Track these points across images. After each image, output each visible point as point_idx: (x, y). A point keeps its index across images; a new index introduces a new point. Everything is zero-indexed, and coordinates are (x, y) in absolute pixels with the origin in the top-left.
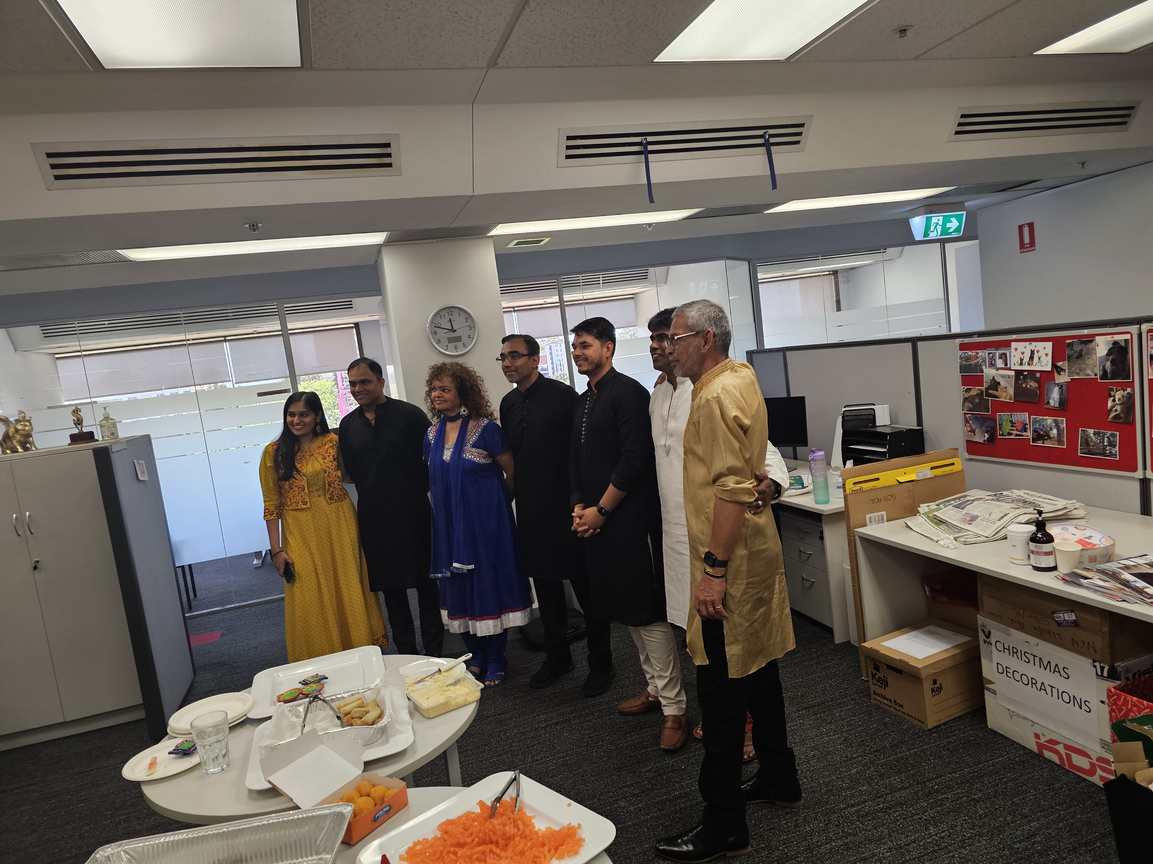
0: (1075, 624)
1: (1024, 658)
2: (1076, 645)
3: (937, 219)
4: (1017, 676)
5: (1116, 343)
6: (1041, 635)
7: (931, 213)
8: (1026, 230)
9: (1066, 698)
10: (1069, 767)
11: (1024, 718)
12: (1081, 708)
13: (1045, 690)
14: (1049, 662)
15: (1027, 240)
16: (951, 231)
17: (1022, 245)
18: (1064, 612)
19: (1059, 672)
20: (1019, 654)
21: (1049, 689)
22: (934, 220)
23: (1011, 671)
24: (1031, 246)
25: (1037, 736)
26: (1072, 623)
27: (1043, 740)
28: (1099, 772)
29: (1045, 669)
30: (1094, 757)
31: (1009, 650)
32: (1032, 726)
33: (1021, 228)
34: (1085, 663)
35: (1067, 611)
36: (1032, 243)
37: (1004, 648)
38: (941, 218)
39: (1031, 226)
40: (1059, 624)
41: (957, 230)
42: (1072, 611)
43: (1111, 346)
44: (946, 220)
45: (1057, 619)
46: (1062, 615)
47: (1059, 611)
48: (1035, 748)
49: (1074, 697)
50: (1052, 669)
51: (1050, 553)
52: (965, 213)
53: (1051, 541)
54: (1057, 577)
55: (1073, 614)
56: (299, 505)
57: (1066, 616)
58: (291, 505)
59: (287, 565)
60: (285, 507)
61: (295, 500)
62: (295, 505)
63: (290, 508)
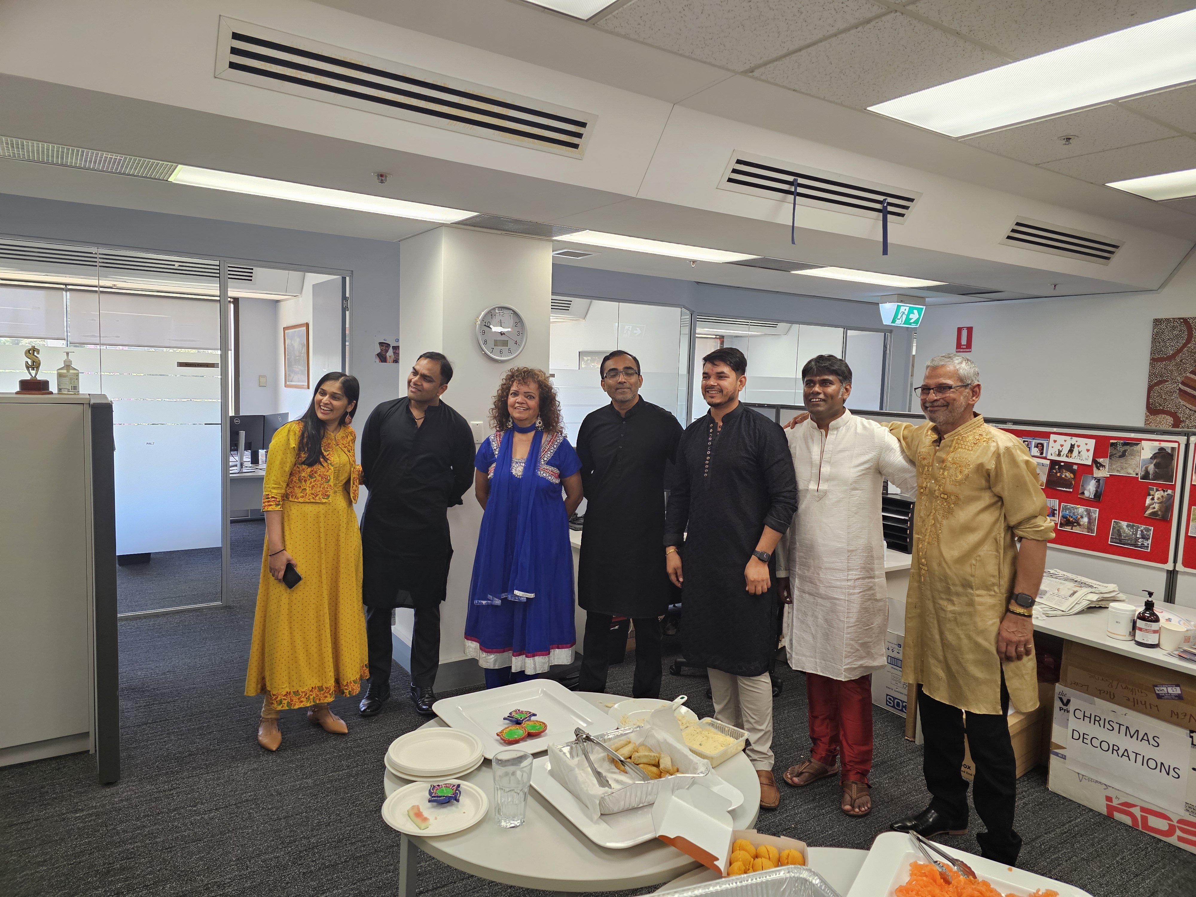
0: (1179, 697)
1: (1107, 725)
2: (1175, 717)
3: (906, 308)
4: (1096, 743)
5: (1162, 449)
6: (1134, 706)
7: (905, 301)
8: (964, 333)
9: (1152, 764)
10: (1142, 828)
11: (1097, 782)
12: (1168, 774)
13: (1128, 757)
14: (1137, 731)
15: (964, 342)
16: (912, 321)
17: (959, 346)
18: (1168, 685)
19: (1148, 741)
20: (1102, 722)
21: (1132, 756)
22: (904, 309)
23: (1089, 738)
24: (967, 348)
25: (1109, 799)
26: (1176, 696)
27: (1115, 803)
28: (1178, 833)
29: (1132, 737)
30: (1175, 819)
31: (1090, 718)
32: (1105, 789)
33: (960, 330)
34: (1180, 733)
35: (1171, 685)
36: (969, 346)
37: (1084, 716)
38: (909, 308)
39: (970, 330)
40: (1159, 697)
41: (916, 322)
42: (1177, 686)
43: (1157, 451)
45: (1157, 692)
46: (1165, 689)
47: (1162, 685)
48: (1104, 811)
49: (1162, 763)
50: (1140, 738)
51: (1155, 632)
52: (924, 307)
53: (1157, 620)
54: (1165, 652)
55: (1178, 688)
56: (317, 498)
57: (1170, 690)
58: (302, 497)
59: (290, 567)
60: (291, 499)
61: (313, 492)
62: (311, 497)
63: (301, 500)
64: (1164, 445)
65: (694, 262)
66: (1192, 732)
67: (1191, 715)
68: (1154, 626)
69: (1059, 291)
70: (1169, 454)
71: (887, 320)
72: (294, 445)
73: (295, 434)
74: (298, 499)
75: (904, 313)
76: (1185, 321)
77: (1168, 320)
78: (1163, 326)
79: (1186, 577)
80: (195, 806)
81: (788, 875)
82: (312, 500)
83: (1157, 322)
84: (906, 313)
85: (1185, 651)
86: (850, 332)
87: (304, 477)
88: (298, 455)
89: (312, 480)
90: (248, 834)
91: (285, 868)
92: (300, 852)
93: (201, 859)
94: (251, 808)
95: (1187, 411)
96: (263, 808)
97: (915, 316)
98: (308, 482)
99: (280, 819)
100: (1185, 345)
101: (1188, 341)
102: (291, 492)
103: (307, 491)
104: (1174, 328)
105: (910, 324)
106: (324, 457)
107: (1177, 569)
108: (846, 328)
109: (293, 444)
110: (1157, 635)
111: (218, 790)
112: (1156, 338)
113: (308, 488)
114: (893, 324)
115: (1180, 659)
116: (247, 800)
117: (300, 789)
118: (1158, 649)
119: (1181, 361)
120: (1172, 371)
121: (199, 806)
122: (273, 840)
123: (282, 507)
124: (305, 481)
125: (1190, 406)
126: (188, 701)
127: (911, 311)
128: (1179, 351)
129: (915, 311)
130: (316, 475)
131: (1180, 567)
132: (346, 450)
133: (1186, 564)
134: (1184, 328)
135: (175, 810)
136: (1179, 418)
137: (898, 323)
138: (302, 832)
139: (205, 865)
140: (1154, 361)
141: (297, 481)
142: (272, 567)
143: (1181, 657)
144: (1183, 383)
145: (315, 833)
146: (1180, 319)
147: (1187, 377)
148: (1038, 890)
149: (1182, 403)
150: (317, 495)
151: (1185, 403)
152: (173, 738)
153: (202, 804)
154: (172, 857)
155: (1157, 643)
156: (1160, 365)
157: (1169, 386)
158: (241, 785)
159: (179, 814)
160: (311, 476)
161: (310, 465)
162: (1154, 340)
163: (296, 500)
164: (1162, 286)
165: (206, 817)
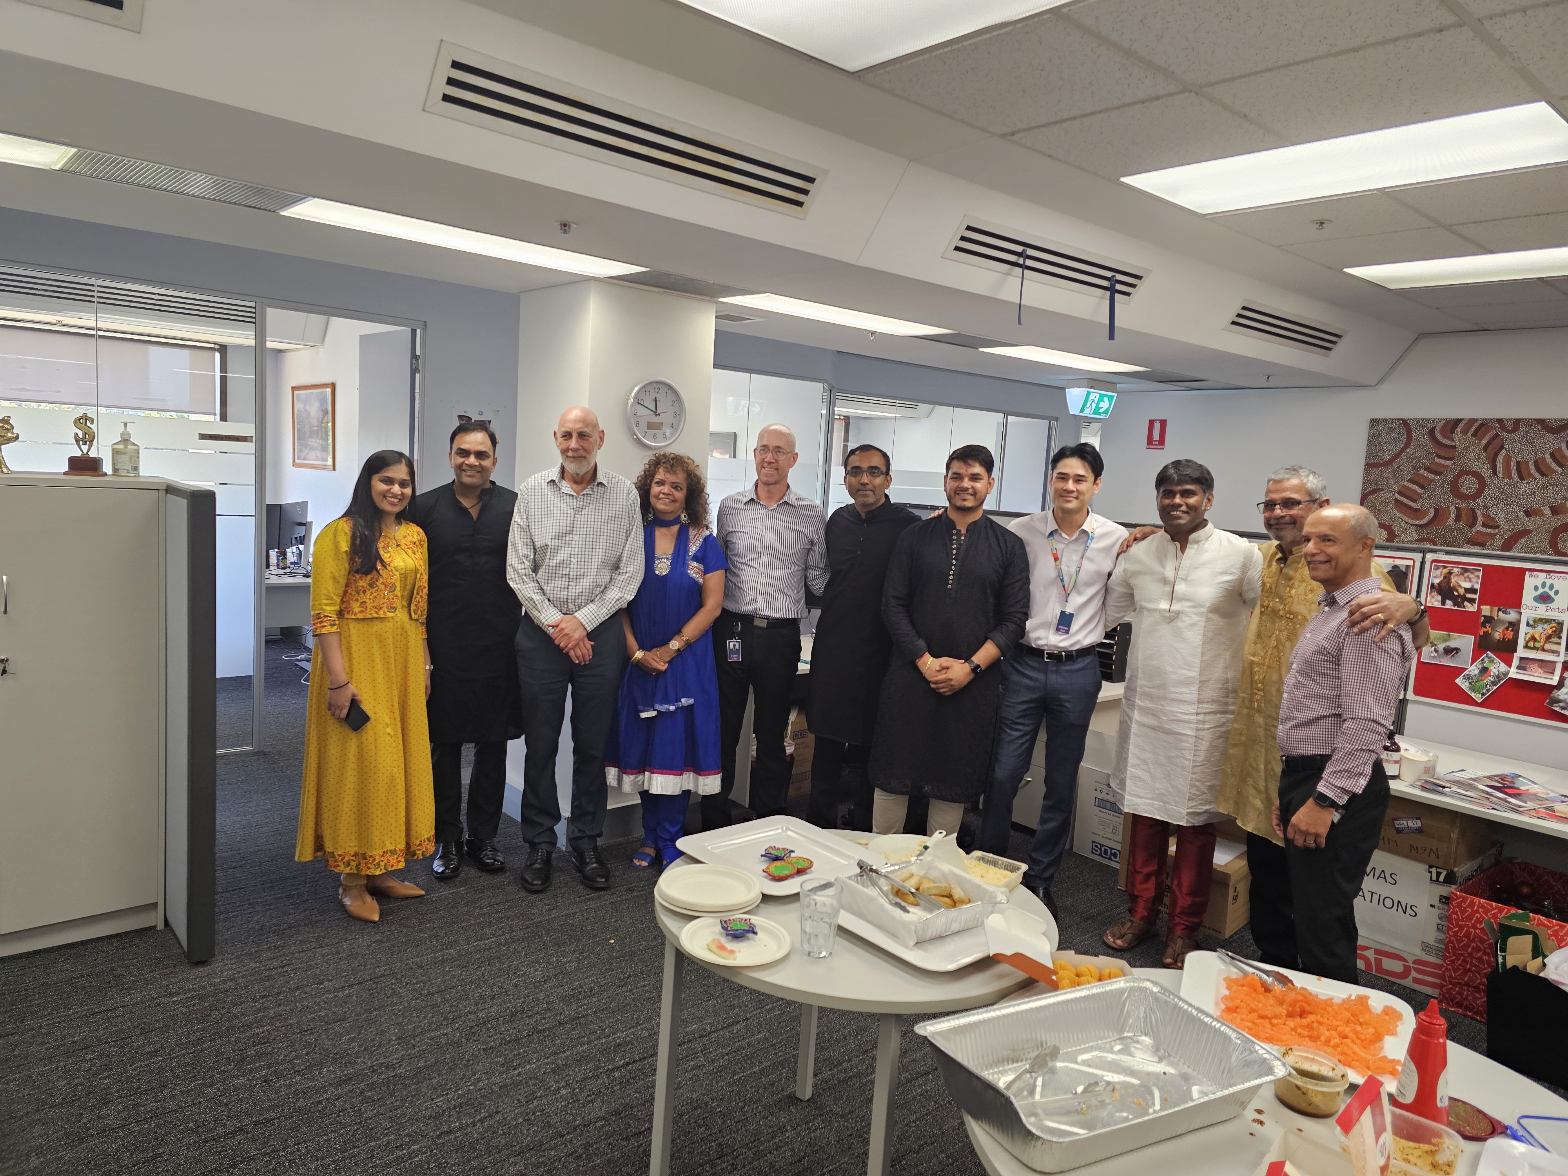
0: (1420, 830)
2: (1415, 852)
3: (1095, 395)
5: (1396, 567)
7: (1092, 387)
8: (1157, 427)
9: (1390, 904)
10: (1378, 973)
12: (1405, 913)
15: (1156, 436)
16: (1101, 411)
17: (1150, 441)
18: (1409, 819)
19: (1385, 878)
21: (1368, 896)
22: (1092, 396)
24: (1159, 444)
26: (1416, 830)
28: (1416, 975)
30: (1411, 959)
33: (1151, 423)
34: (1420, 869)
35: (1412, 818)
36: (1162, 441)
38: (1098, 395)
39: (1163, 423)
40: (1399, 831)
41: (1106, 412)
42: (1417, 819)
43: (1391, 569)
44: (1101, 400)
45: (1397, 826)
46: (1405, 822)
47: (1402, 818)
49: (1399, 902)
50: (1377, 876)
51: (1396, 762)
52: (1116, 395)
53: (1398, 750)
54: (1407, 784)
55: (1419, 821)
56: (381, 612)
57: (1410, 824)
58: (361, 612)
59: (354, 703)
60: (346, 616)
61: (375, 604)
62: (373, 612)
63: (360, 616)
64: (1398, 562)
65: (873, 333)
66: (1431, 867)
67: (1431, 850)
68: (1395, 756)
69: (1272, 382)
70: (1402, 572)
71: (1074, 409)
72: (347, 549)
73: (346, 534)
74: (356, 614)
75: (1093, 401)
76: (1405, 422)
77: (1386, 421)
78: (1380, 427)
79: (1417, 706)
80: (322, 983)
81: (1128, 985)
82: (375, 615)
83: (1374, 422)
84: (1096, 400)
85: (1427, 782)
87: (363, 587)
88: (352, 560)
89: (374, 590)
90: (400, 1011)
91: (459, 1044)
92: (471, 1027)
93: (353, 1040)
94: (392, 984)
95: (1403, 524)
96: (407, 983)
97: (1104, 405)
99: (433, 993)
100: (1403, 450)
101: (1407, 445)
102: (346, 608)
103: (368, 604)
104: (1392, 430)
105: (1099, 414)
106: (382, 562)
107: (1407, 697)
108: (1007, 413)
109: (345, 546)
110: (1398, 765)
111: (343, 965)
112: (1373, 441)
113: (368, 601)
114: (1081, 414)
115: (1423, 790)
116: (384, 975)
117: (443, 961)
118: (1398, 781)
119: (1398, 467)
120: (1388, 478)
121: (326, 983)
122: (433, 1017)
123: (340, 626)
124: (364, 592)
125: (1406, 519)
126: (260, 866)
128: (1397, 456)
129: (1106, 399)
130: (378, 583)
131: (1410, 695)
132: (410, 551)
133: (1417, 692)
134: (1404, 431)
135: (298, 988)
136: (1394, 532)
137: (1087, 412)
138: (465, 1007)
140: (1369, 466)
141: (354, 593)
142: (333, 702)
143: (1423, 788)
144: (1400, 493)
145: (481, 1007)
146: (1399, 420)
147: (1404, 486)
148: (1350, 996)
149: (1398, 514)
150: (381, 608)
151: (1401, 515)
152: (258, 908)
153: (329, 980)
154: (316, 1040)
155: (1397, 774)
156: (1376, 472)
157: (1384, 495)
158: (369, 958)
160: (371, 585)
161: (367, 573)
162: (1370, 443)
163: (353, 617)
164: (1381, 381)
165: (340, 994)
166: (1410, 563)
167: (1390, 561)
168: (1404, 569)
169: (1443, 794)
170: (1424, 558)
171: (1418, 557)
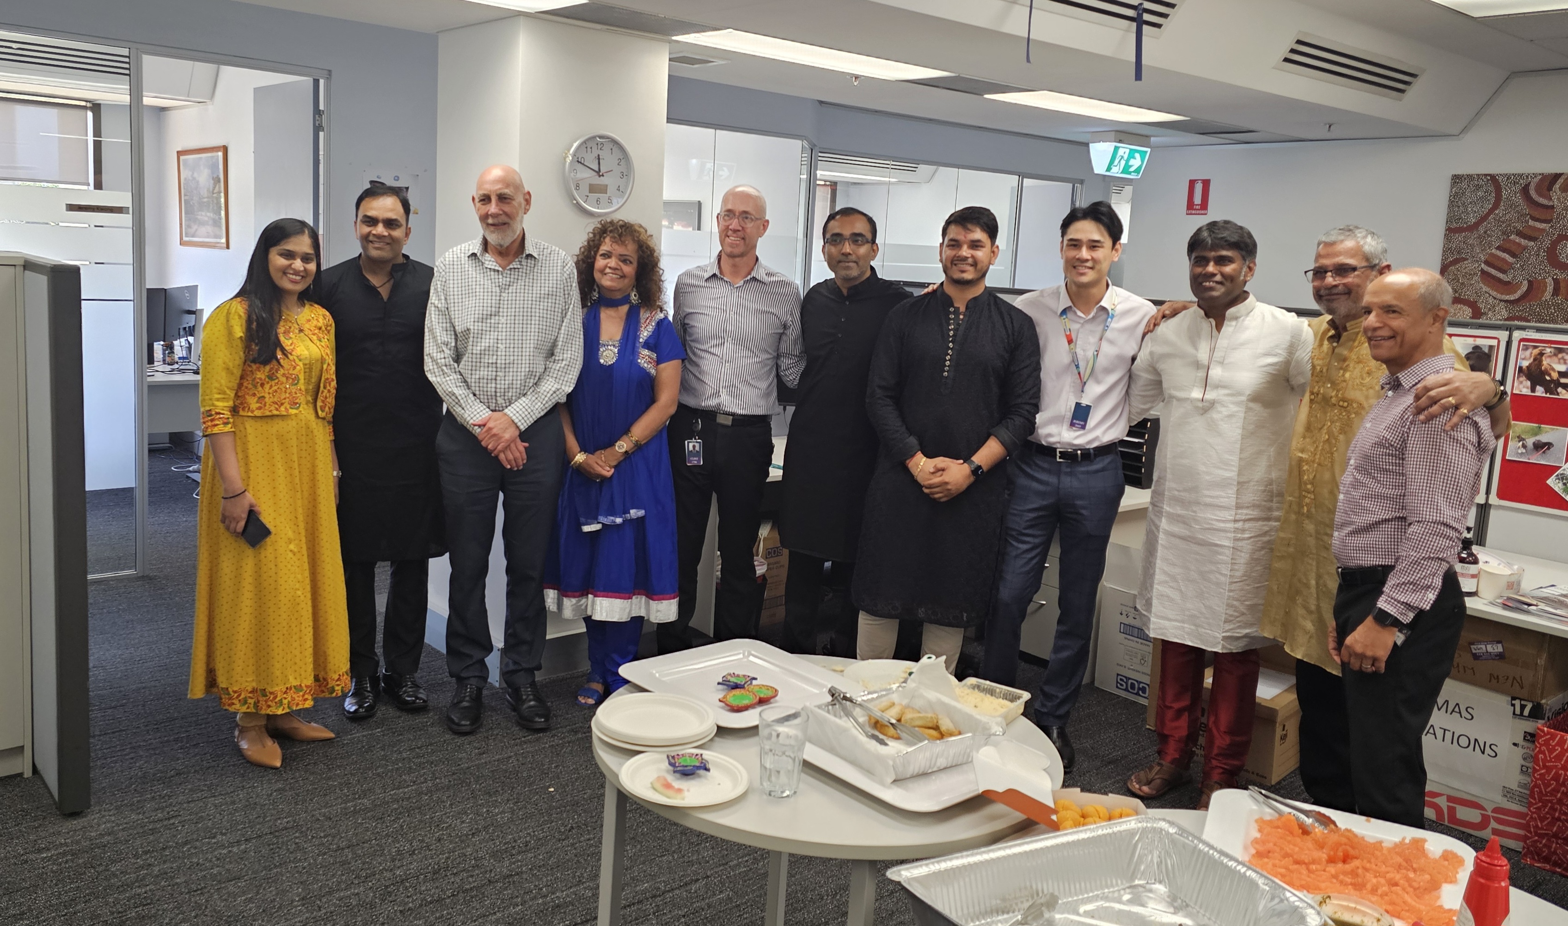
0: (1501, 656)
2: (1494, 681)
3: (1124, 150)
5: (1477, 348)
7: (1120, 141)
8: (1199, 188)
9: (1464, 741)
12: (1483, 753)
13: (1435, 734)
14: (1447, 701)
15: (1198, 200)
16: (1132, 169)
17: (1190, 205)
18: (1488, 643)
19: (1460, 713)
21: (1439, 733)
22: (1121, 152)
24: (1201, 209)
26: (1496, 656)
28: (1493, 824)
30: (1489, 807)
33: (1192, 183)
34: (1501, 702)
35: (1491, 642)
36: (1202, 204)
38: (1127, 151)
39: (1206, 183)
40: (1476, 657)
41: (1137, 171)
42: (1499, 642)
43: (1470, 350)
45: (1474, 651)
46: (1483, 647)
47: (1480, 642)
49: (1476, 740)
50: (1450, 710)
51: (1473, 576)
52: (1149, 150)
53: (1476, 562)
54: (1485, 601)
55: (1500, 646)
56: (282, 409)
57: (1490, 648)
58: (259, 408)
59: (252, 515)
60: (241, 413)
61: (276, 400)
62: (272, 408)
63: (258, 413)
65: (857, 77)
66: (1513, 698)
67: (1514, 678)
68: (1473, 569)
69: (1335, 133)
70: (1485, 354)
71: (1099, 167)
72: (242, 334)
73: (240, 316)
74: (253, 412)
75: (1122, 157)
76: (1493, 178)
77: (1470, 177)
78: (1464, 185)
79: (1501, 512)
80: (214, 837)
81: (1140, 825)
82: (275, 412)
83: (1457, 179)
84: (1126, 157)
85: (1509, 599)
86: (1027, 182)
87: (261, 379)
88: (247, 348)
89: (273, 383)
90: (304, 868)
91: (372, 905)
92: (387, 887)
93: (250, 900)
94: (296, 838)
95: (1491, 300)
96: (313, 837)
97: (1136, 163)
98: (267, 386)
99: (343, 849)
100: (1491, 211)
101: (1496, 206)
102: (242, 403)
103: (267, 400)
104: (1478, 187)
105: (1130, 173)
106: (283, 350)
107: (1490, 502)
108: (1022, 175)
109: (239, 332)
110: (1475, 580)
111: (238, 816)
112: (1455, 201)
113: (267, 395)
114: (1108, 174)
115: (1504, 609)
116: (286, 829)
117: (355, 812)
118: (1476, 598)
119: (1485, 232)
120: (1472, 246)
121: (219, 837)
122: (343, 875)
123: (234, 425)
124: (262, 385)
125: (1494, 293)
127: (1131, 156)
128: (1484, 219)
129: (1137, 155)
130: (278, 375)
131: (1494, 499)
132: (315, 338)
133: (1501, 495)
134: (1492, 188)
135: (186, 843)
136: (1479, 309)
137: (1116, 171)
138: (380, 863)
139: (259, 907)
140: (1451, 231)
141: (250, 386)
142: (227, 514)
143: (1505, 606)
144: (1487, 263)
145: (398, 863)
146: (1486, 175)
147: (1492, 255)
148: (1404, 839)
149: (1485, 289)
150: (282, 404)
151: (1488, 290)
152: (141, 753)
153: (222, 834)
154: (207, 901)
155: (1474, 590)
156: (1459, 237)
157: (1469, 266)
158: (269, 809)
159: (196, 848)
160: (271, 377)
161: (265, 363)
162: (1452, 204)
163: (250, 414)
164: (1465, 129)
165: (235, 850)
166: (1494, 342)
167: (1470, 341)
168: (1486, 350)
169: (1528, 612)
170: (1510, 336)
171: (1503, 335)
